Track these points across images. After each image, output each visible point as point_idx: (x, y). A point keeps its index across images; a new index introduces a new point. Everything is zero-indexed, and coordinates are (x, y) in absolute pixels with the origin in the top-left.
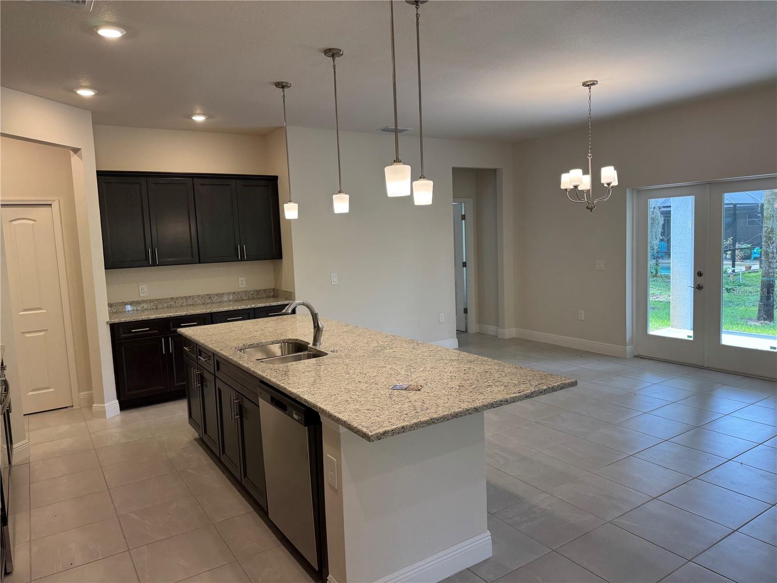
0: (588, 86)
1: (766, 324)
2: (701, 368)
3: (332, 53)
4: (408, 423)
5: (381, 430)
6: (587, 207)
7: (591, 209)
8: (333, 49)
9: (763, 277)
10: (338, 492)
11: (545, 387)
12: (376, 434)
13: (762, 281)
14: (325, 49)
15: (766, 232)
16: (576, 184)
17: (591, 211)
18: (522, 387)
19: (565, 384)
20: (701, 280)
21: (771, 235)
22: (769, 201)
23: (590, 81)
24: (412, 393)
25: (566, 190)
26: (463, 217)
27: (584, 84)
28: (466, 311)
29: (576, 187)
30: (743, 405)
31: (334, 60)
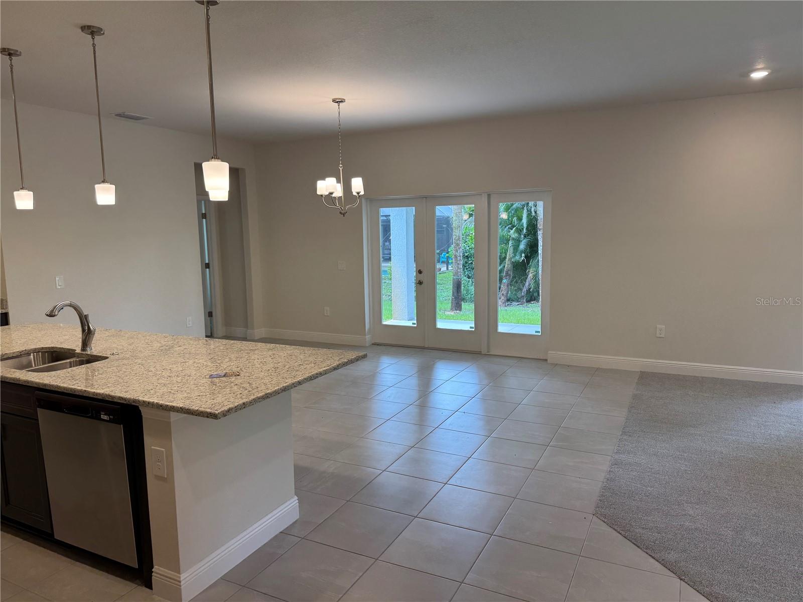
0: (337, 102)
1: (458, 313)
2: (423, 348)
3: (92, 31)
4: (247, 400)
5: (226, 408)
6: (340, 213)
7: (344, 214)
8: (93, 26)
9: (454, 276)
10: (167, 480)
11: (346, 360)
12: (222, 412)
13: (454, 279)
14: (82, 25)
15: (455, 239)
16: (331, 191)
17: (344, 216)
18: (328, 362)
19: (359, 357)
20: (421, 277)
21: (458, 242)
22: (457, 215)
23: (339, 99)
24: (233, 379)
25: (322, 196)
26: (204, 216)
27: (334, 101)
28: (210, 314)
29: (332, 193)
30: (457, 372)
31: (93, 39)
